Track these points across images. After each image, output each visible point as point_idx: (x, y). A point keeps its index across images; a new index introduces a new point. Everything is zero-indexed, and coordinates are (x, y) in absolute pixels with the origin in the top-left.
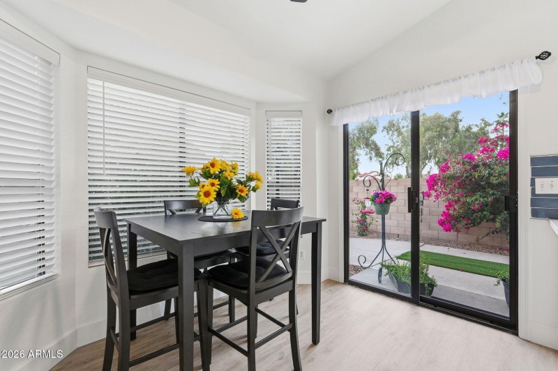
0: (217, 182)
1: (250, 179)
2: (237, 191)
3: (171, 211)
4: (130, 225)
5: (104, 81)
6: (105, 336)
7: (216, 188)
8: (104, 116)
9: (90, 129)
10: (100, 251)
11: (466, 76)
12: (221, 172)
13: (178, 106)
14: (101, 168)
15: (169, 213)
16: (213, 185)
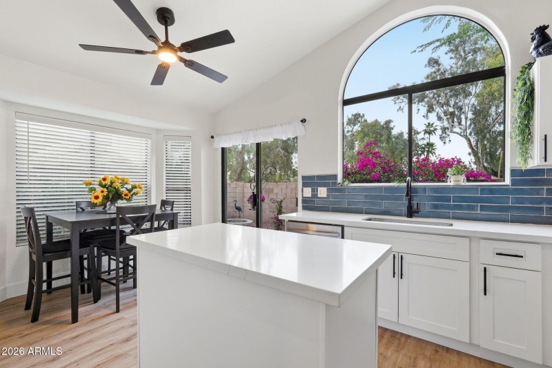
0: (105, 190)
1: (134, 187)
2: (123, 195)
3: (81, 208)
4: (47, 217)
5: (28, 121)
6: (26, 293)
7: (105, 193)
8: (28, 140)
9: (17, 149)
10: (25, 232)
11: (275, 126)
12: (112, 183)
13: (90, 135)
14: (26, 180)
15: (79, 210)
16: (102, 192)
